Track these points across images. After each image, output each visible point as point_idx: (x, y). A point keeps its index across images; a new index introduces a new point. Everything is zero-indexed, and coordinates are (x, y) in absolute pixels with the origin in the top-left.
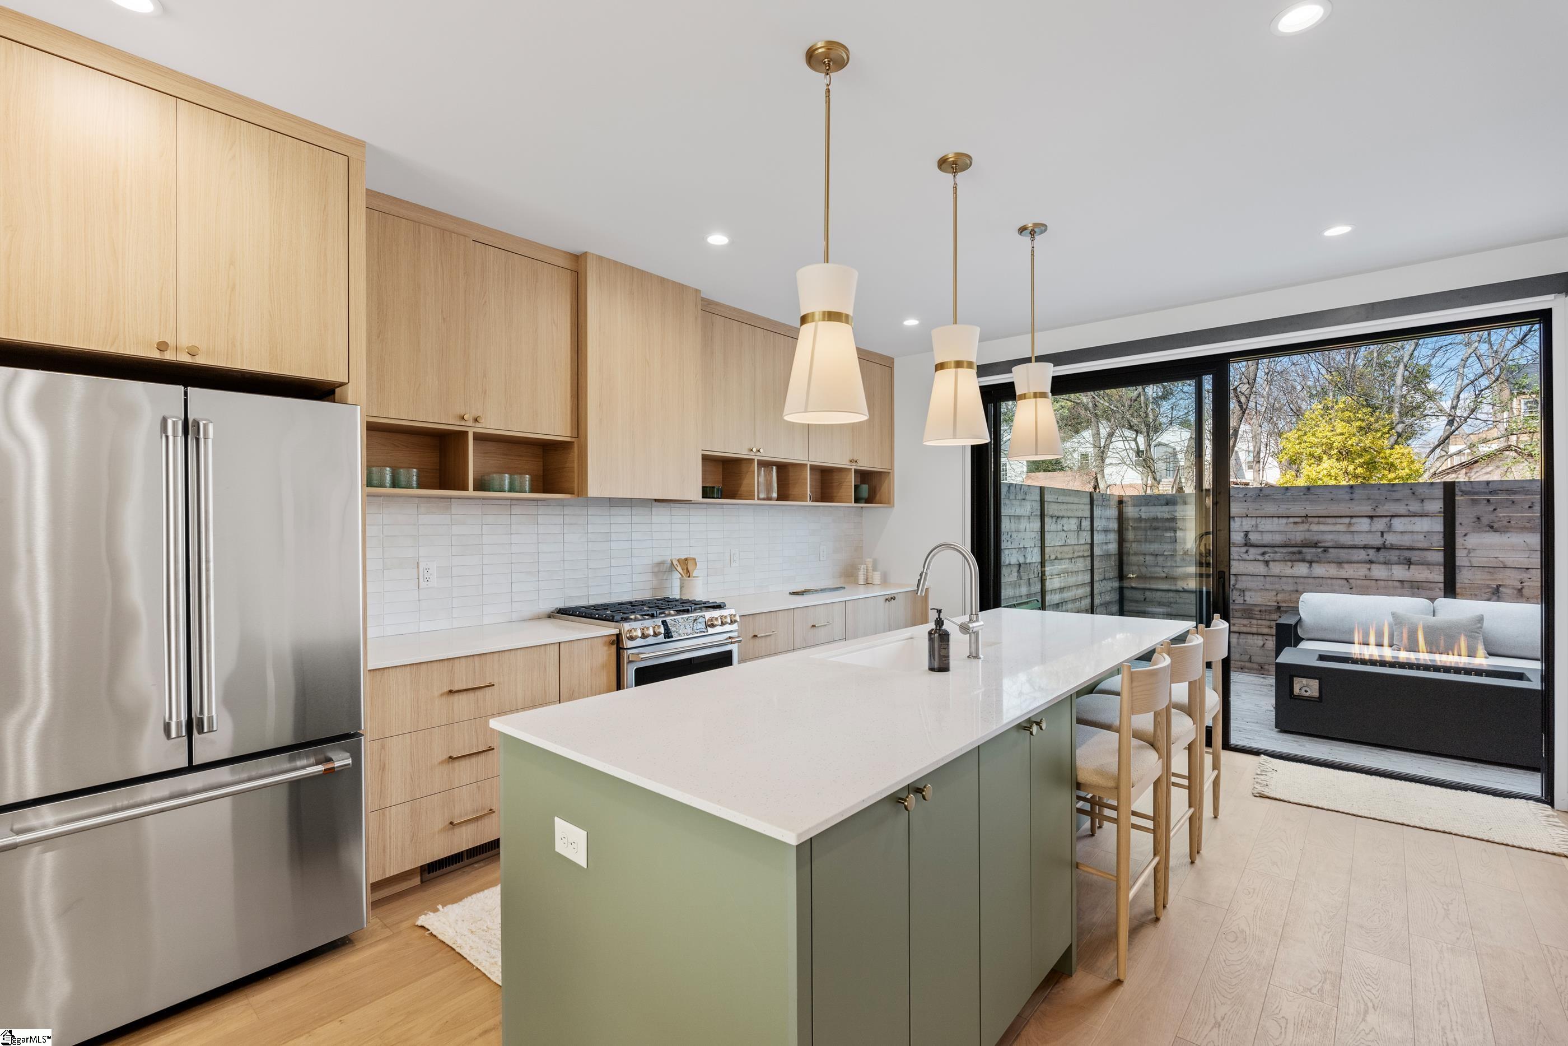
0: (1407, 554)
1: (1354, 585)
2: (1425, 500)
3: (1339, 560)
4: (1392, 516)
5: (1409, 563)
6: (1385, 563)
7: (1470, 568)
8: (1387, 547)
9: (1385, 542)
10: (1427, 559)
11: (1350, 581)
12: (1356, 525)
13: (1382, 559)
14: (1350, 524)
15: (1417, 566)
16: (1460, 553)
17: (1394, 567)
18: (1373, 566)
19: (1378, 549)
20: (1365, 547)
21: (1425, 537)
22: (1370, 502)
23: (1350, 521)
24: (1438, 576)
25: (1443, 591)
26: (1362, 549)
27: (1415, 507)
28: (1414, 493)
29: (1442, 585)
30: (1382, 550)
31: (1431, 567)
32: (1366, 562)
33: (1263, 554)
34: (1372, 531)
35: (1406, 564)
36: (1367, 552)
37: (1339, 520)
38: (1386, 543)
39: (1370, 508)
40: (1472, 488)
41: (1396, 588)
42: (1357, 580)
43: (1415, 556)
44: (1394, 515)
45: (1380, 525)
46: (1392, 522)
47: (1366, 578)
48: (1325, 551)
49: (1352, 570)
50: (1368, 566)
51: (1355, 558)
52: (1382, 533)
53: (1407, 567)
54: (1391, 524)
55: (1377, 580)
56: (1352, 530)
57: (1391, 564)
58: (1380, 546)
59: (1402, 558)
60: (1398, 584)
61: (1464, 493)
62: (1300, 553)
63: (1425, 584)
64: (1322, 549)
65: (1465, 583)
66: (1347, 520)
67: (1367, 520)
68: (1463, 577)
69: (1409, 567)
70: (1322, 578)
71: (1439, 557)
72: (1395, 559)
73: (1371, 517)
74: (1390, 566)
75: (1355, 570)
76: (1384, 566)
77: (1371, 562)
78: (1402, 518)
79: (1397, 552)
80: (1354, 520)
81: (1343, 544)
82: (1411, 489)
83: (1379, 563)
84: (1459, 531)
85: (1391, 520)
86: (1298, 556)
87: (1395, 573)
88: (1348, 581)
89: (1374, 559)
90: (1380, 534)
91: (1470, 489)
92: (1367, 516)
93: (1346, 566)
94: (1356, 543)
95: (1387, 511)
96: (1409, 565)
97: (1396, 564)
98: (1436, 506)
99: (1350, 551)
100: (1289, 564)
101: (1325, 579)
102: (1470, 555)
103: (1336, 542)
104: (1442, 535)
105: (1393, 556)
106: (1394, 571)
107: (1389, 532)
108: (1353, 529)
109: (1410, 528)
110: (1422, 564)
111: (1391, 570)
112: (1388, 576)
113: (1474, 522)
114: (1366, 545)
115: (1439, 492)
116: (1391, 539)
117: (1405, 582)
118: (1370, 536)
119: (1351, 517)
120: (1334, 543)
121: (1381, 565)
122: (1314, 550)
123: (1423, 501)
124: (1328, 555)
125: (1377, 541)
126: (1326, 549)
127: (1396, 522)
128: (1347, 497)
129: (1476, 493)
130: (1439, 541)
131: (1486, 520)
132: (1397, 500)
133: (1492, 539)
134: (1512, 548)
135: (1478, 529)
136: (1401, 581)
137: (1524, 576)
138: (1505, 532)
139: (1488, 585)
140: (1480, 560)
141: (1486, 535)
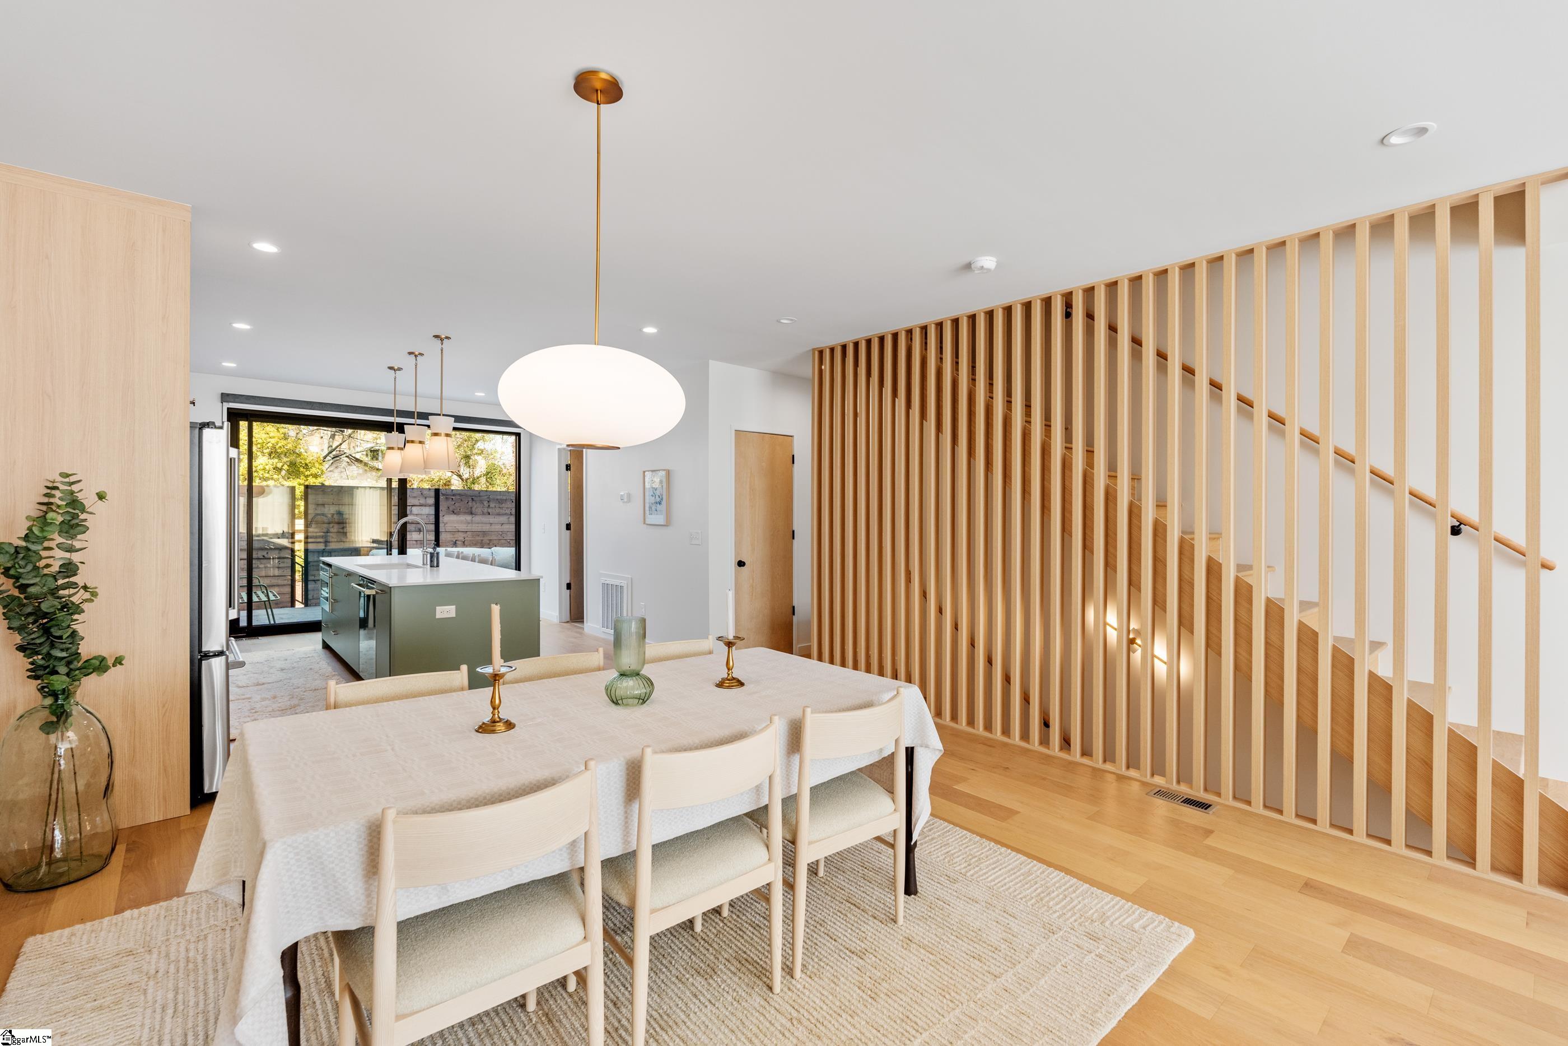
5: (419, 530)
7: (445, 532)
10: (428, 529)
15: (423, 532)
16: (441, 525)
17: (413, 533)
21: (426, 516)
24: (432, 537)
25: (434, 544)
27: (422, 501)
28: (423, 494)
29: (433, 540)
31: (429, 532)
40: (446, 492)
44: (413, 505)
53: (419, 533)
60: (414, 542)
61: (443, 495)
63: (426, 541)
65: (443, 540)
68: (443, 537)
71: (433, 527)
72: (413, 529)
78: (417, 507)
79: (414, 525)
82: (422, 492)
84: (441, 514)
85: (411, 508)
98: (431, 501)
102: (447, 526)
104: (434, 516)
106: (413, 536)
107: (411, 514)
109: (420, 512)
110: (425, 531)
113: (447, 510)
115: (433, 494)
123: (426, 498)
127: (414, 508)
129: (447, 495)
130: (432, 519)
131: (451, 509)
132: (415, 497)
133: (453, 518)
134: (461, 522)
135: (448, 513)
136: (416, 541)
137: (465, 535)
138: (459, 514)
139: (452, 541)
140: (449, 528)
141: (452, 516)
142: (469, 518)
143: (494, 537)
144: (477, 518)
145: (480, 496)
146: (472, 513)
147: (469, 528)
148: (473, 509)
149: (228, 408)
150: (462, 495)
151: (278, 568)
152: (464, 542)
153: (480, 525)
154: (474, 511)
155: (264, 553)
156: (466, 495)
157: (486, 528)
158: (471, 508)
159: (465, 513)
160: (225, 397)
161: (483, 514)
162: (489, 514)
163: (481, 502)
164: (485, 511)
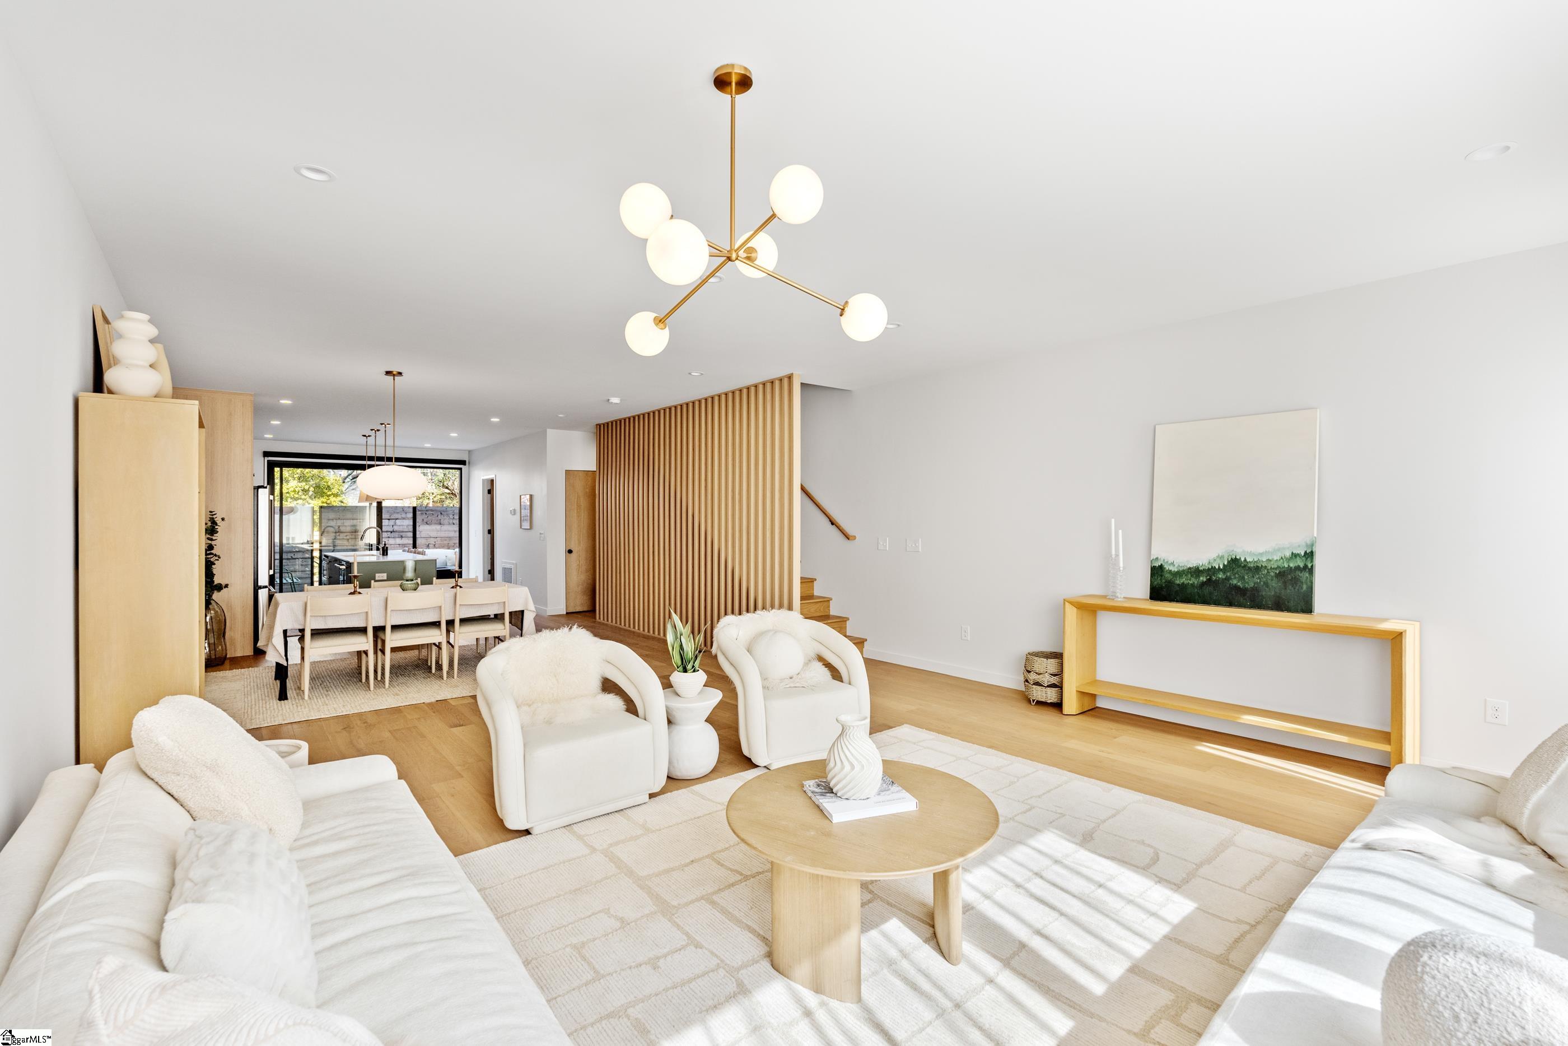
5: (402, 537)
16: (418, 533)
19: (391, 532)
24: (411, 542)
27: (404, 516)
33: (346, 536)
39: (388, 516)
43: (403, 534)
45: (392, 522)
61: (419, 511)
68: (419, 541)
71: (411, 534)
73: (389, 519)
76: (393, 539)
77: (389, 537)
89: (390, 536)
98: (411, 515)
104: (412, 527)
105: (396, 535)
109: (402, 524)
116: (396, 528)
127: (397, 521)
129: (422, 511)
130: (411, 528)
131: (425, 521)
133: (427, 527)
135: (423, 524)
142: (438, 527)
144: (445, 528)
145: (446, 511)
146: (440, 524)
147: (440, 534)
148: (442, 520)
149: (268, 461)
151: (302, 565)
152: (435, 545)
153: (446, 532)
154: (442, 523)
155: (292, 555)
156: (436, 511)
160: (266, 454)
161: (449, 524)
163: (448, 515)
164: (451, 522)
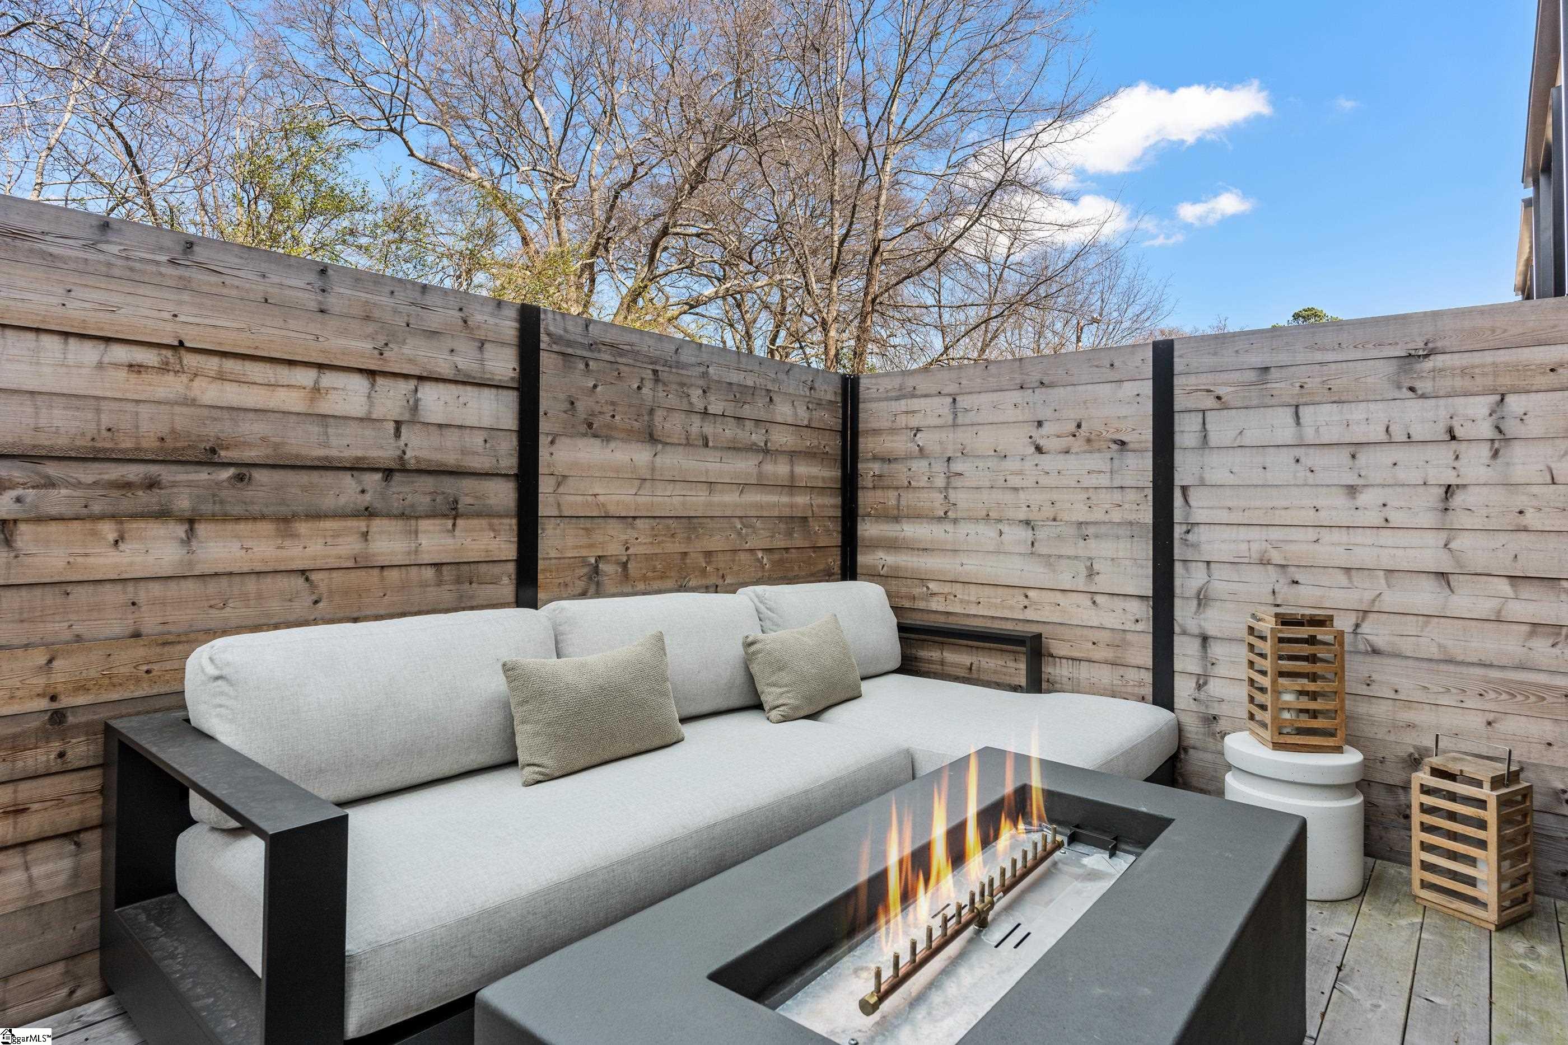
0: (449, 486)
1: (323, 588)
2: (487, 345)
3: (283, 510)
4: (421, 378)
6: (402, 516)
7: (558, 520)
8: (408, 467)
9: (404, 453)
10: (488, 502)
11: (314, 577)
12: (333, 396)
13: (396, 506)
14: (316, 389)
15: (470, 521)
17: (424, 524)
18: (377, 524)
20: (356, 468)
21: (486, 441)
22: (370, 328)
23: (316, 382)
25: (514, 582)
26: (349, 473)
28: (465, 322)
29: (511, 568)
30: (397, 477)
31: (496, 521)
32: (356, 515)
34: (374, 416)
35: (445, 516)
36: (360, 482)
37: (284, 374)
38: (406, 457)
40: (566, 330)
41: (424, 585)
42: (335, 574)
44: (425, 374)
46: (419, 395)
47: (360, 564)
48: (240, 478)
49: (321, 541)
50: (362, 525)
51: (328, 502)
52: (398, 424)
53: (449, 523)
54: (417, 401)
55: (382, 567)
56: (322, 411)
57: (417, 518)
58: (393, 465)
59: (439, 499)
60: (429, 573)
62: (152, 484)
63: (483, 568)
64: (231, 471)
65: (550, 559)
66: (306, 377)
67: (358, 384)
69: (454, 525)
70: (231, 574)
72: (423, 501)
74: (413, 522)
75: (329, 540)
78: (441, 386)
79: (428, 483)
80: (329, 379)
81: (297, 456)
82: (461, 310)
83: (389, 516)
84: (542, 430)
85: (416, 390)
86: (144, 499)
87: (423, 542)
88: (307, 579)
90: (391, 427)
91: (562, 332)
92: (361, 371)
93: (302, 527)
94: (334, 453)
95: (410, 361)
96: (455, 518)
97: (428, 516)
99: (315, 477)
100: (108, 530)
101: (237, 579)
102: (561, 490)
103: (276, 446)
106: (420, 537)
107: (412, 422)
108: (324, 407)
110: (479, 515)
111: (416, 532)
112: (409, 553)
113: (565, 412)
114: (358, 459)
115: (509, 327)
117: (444, 568)
118: (369, 432)
119: (320, 367)
120: (270, 451)
121: (394, 522)
122: (203, 475)
123: (483, 344)
124: (249, 494)
125: (385, 452)
126: (244, 470)
128: (310, 300)
132: (433, 334)
134: (616, 474)
136: (437, 566)
137: (629, 534)
138: (607, 439)
139: (584, 559)
140: (573, 501)
141: (582, 443)
143: (716, 543)
150: (622, 353)
157: (698, 501)
158: (651, 412)
159: (631, 436)
162: (706, 445)
